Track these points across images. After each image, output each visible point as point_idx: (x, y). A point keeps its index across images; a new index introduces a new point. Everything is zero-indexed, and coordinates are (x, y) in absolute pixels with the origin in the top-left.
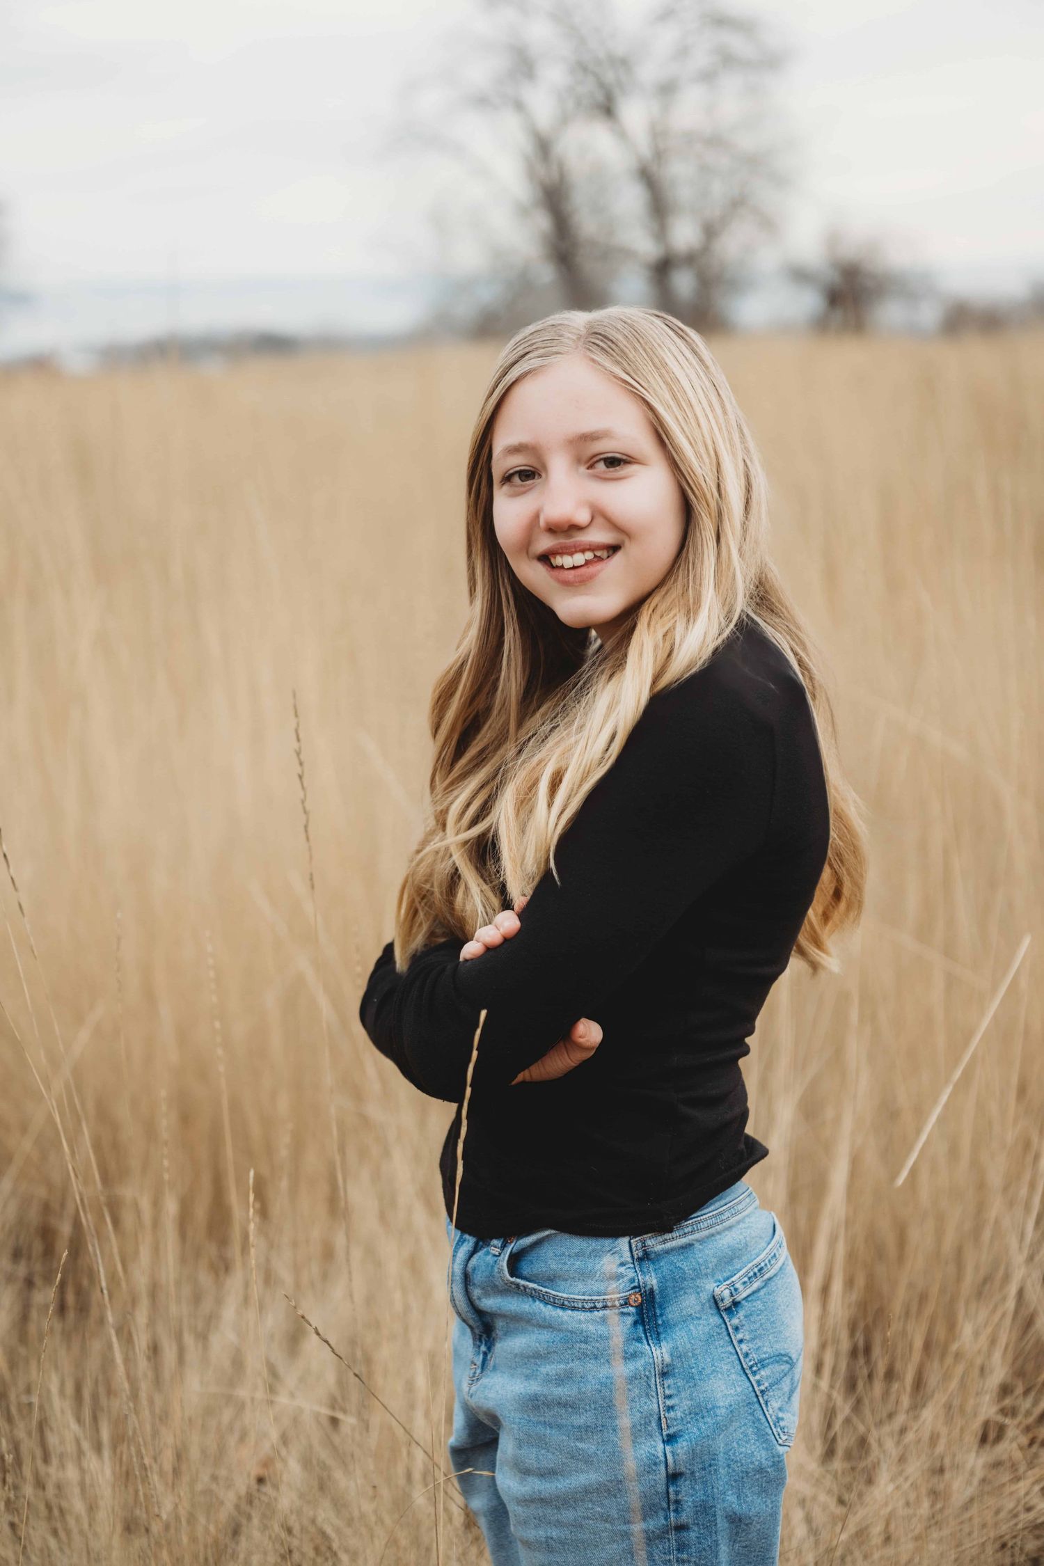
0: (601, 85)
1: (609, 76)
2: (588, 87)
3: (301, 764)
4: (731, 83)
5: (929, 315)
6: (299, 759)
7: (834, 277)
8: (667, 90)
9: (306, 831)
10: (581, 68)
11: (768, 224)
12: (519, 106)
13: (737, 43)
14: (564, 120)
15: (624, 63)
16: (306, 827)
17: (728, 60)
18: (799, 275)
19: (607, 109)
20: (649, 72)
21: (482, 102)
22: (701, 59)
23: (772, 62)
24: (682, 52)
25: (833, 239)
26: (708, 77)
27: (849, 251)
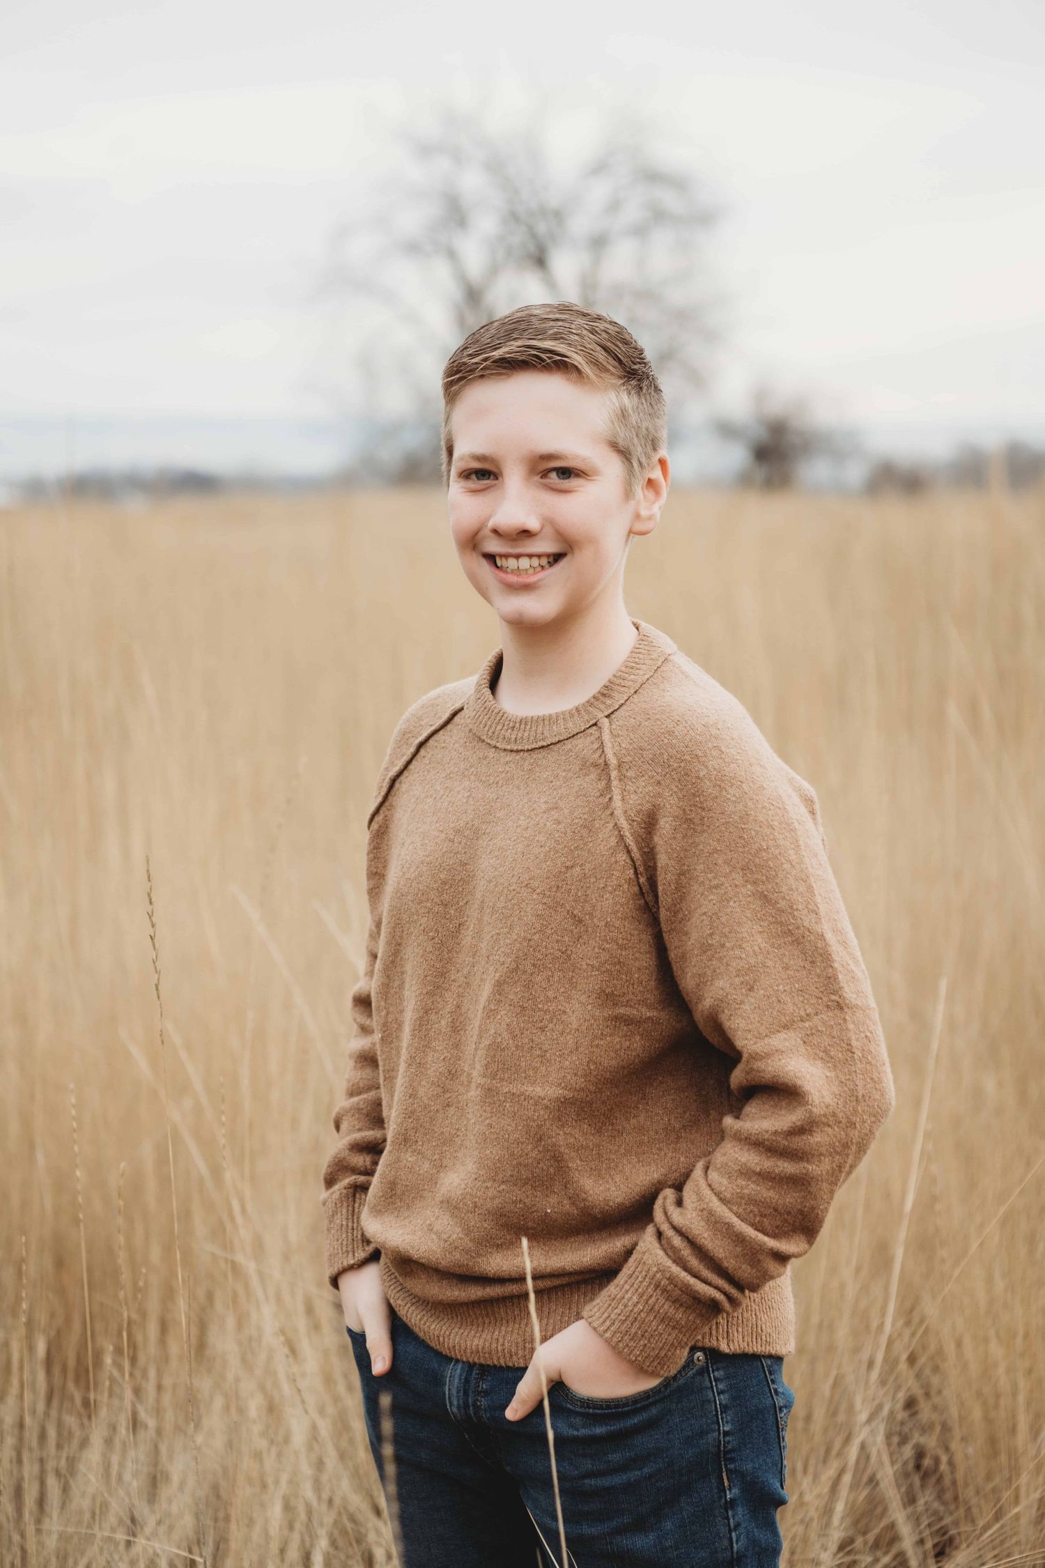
0: (533, 235)
1: (542, 228)
2: (518, 237)
3: (153, 926)
4: (662, 239)
5: (855, 473)
6: (152, 921)
7: (761, 434)
8: (599, 243)
9: (157, 989)
10: (513, 217)
11: (697, 379)
12: (452, 255)
13: (669, 199)
14: (494, 270)
15: (558, 216)
16: (157, 986)
17: (659, 215)
18: (726, 430)
19: (540, 260)
20: (581, 224)
21: (413, 248)
22: (632, 212)
23: (704, 218)
24: (614, 206)
25: (760, 396)
26: (640, 231)
27: (775, 408)
